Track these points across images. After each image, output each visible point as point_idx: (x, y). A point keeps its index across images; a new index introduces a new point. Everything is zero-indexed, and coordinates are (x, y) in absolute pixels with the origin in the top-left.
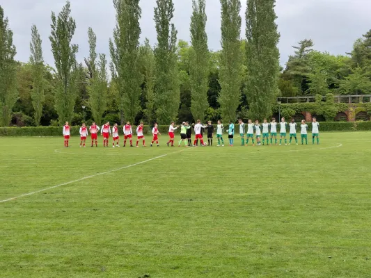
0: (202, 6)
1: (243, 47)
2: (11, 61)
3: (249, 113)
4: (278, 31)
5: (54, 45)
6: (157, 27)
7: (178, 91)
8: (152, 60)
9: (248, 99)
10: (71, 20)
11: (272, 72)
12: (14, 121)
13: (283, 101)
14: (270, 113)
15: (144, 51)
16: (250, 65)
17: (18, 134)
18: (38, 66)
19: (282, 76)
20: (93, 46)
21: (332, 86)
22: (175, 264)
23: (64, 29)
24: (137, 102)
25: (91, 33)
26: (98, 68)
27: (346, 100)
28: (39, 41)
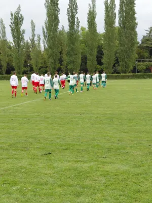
0: (94, 7)
1: (116, 31)
3: (119, 68)
4: (137, 21)
5: (12, 30)
6: (69, 19)
7: (80, 56)
8: (65, 39)
9: (119, 60)
10: (21, 15)
11: (133, 45)
13: (139, 61)
14: (131, 68)
15: (62, 33)
16: (120, 41)
18: (4, 41)
19: (139, 47)
20: (33, 30)
22: (66, 147)
23: (17, 21)
24: (58, 62)
25: (32, 23)
26: (36, 42)
28: (4, 27)
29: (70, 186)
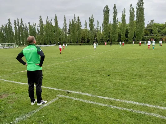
0: (125, 13)
1: (135, 22)
2: (81, 29)
3: (136, 39)
4: (144, 18)
5: (90, 25)
6: (113, 19)
7: (118, 34)
8: (112, 27)
9: (136, 35)
10: (93, 19)
11: (143, 28)
12: (81, 42)
13: (145, 36)
14: (142, 39)
15: (110, 25)
16: (137, 27)
17: (82, 45)
18: (86, 29)
19: (145, 29)
20: (98, 24)
21: (159, 32)
23: (92, 21)
24: (108, 37)
25: (98, 21)
26: (99, 29)
27: (163, 35)
28: (86, 24)
29: (120, 90)
